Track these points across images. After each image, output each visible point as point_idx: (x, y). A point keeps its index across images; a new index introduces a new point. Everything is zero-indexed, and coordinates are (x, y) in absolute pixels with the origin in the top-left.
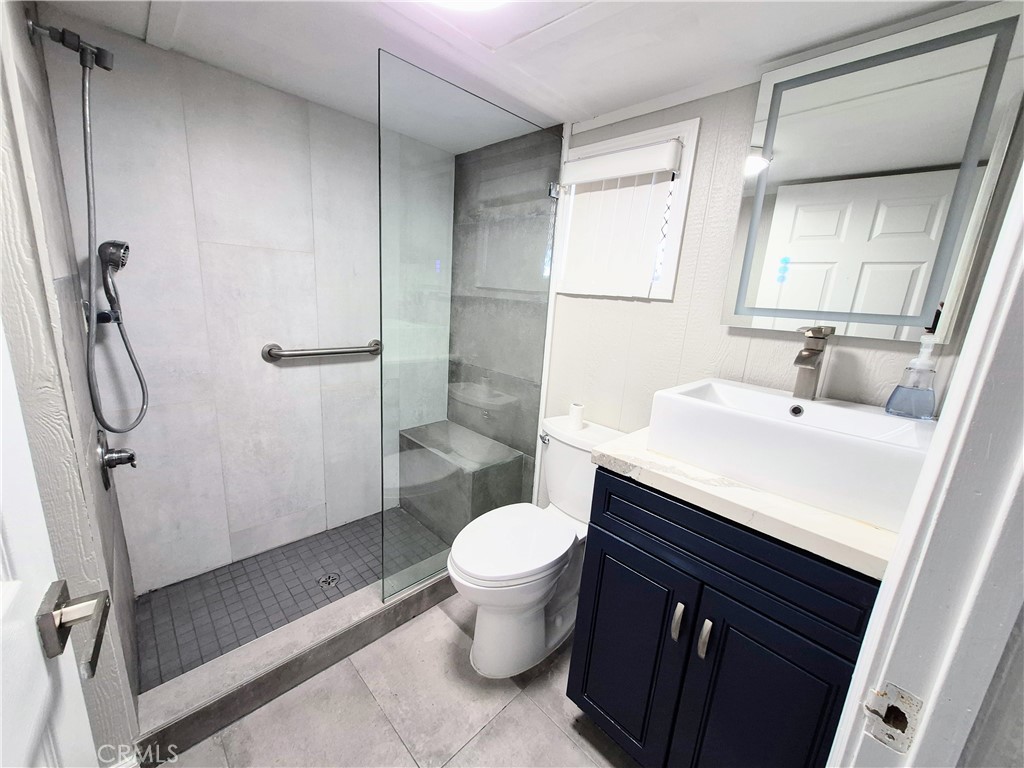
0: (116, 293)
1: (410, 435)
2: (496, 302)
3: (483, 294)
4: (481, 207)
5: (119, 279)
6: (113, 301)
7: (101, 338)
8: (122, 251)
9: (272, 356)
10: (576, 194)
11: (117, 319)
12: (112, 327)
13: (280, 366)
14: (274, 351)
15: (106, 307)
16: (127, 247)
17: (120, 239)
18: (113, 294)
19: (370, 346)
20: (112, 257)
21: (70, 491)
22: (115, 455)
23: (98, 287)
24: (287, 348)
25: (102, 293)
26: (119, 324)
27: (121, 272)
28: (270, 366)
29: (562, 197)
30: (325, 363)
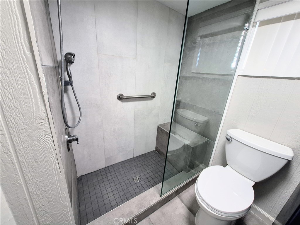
0: (71, 74)
1: (162, 127)
2: (203, 79)
3: (196, 75)
4: (199, 39)
5: (72, 68)
6: (70, 77)
7: (66, 91)
8: (73, 57)
9: (120, 98)
10: (259, 26)
11: (72, 84)
12: (70, 87)
13: (123, 102)
14: (121, 96)
15: (68, 79)
16: (74, 55)
17: (72, 52)
18: (70, 75)
19: (152, 95)
20: (69, 59)
21: (54, 169)
22: (72, 138)
23: (64, 71)
24: (125, 95)
25: (66, 74)
26: (72, 86)
27: (73, 65)
28: (119, 102)
29: (250, 29)
30: (137, 101)
